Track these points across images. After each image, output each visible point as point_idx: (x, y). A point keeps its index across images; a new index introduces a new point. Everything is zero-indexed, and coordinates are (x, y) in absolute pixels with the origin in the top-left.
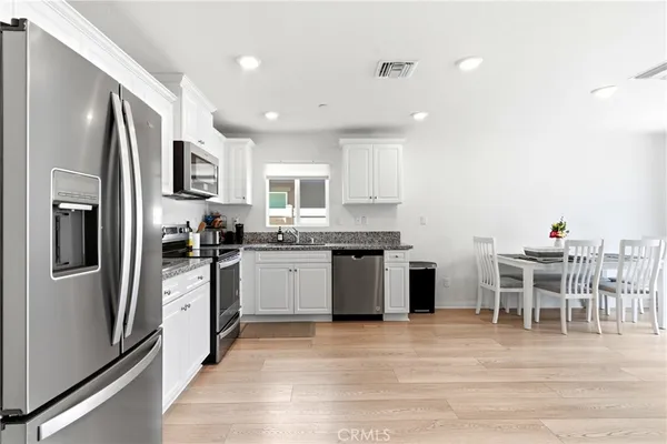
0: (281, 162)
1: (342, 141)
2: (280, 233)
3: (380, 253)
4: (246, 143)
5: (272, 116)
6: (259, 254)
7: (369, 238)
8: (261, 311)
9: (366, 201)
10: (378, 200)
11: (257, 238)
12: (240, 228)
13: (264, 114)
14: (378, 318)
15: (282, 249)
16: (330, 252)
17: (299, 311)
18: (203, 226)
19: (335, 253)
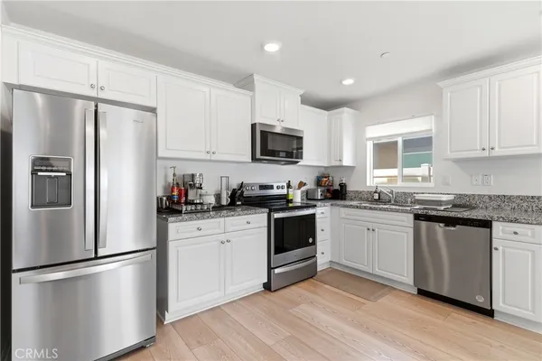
0: (379, 123)
1: (440, 84)
2: (376, 192)
3: (487, 224)
4: (343, 112)
5: (348, 82)
6: (343, 210)
7: (494, 204)
8: (344, 262)
9: (479, 154)
10: (498, 152)
11: (359, 196)
12: (343, 186)
13: (341, 83)
14: (489, 313)
15: (375, 209)
16: (411, 216)
17: (377, 271)
18: (301, 184)
19: (417, 217)
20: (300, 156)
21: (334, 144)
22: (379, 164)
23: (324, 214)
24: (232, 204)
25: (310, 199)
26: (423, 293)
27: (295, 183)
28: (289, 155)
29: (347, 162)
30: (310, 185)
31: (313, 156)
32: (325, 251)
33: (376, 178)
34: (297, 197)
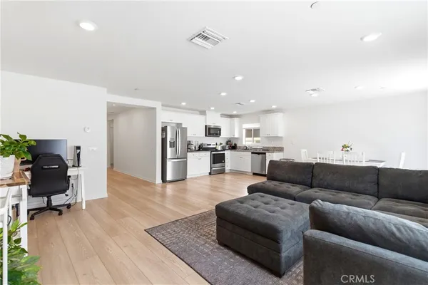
2: (245, 147)
3: (265, 153)
7: (268, 149)
10: (271, 135)
11: (240, 148)
12: (235, 145)
18: (221, 144)
19: (252, 153)
20: (220, 135)
21: (232, 130)
22: (248, 136)
23: (228, 154)
24: (199, 150)
25: (224, 149)
26: (254, 174)
27: (218, 144)
28: (217, 134)
29: (236, 136)
30: (224, 144)
31: (225, 134)
32: (228, 165)
33: (247, 142)
34: (219, 148)
